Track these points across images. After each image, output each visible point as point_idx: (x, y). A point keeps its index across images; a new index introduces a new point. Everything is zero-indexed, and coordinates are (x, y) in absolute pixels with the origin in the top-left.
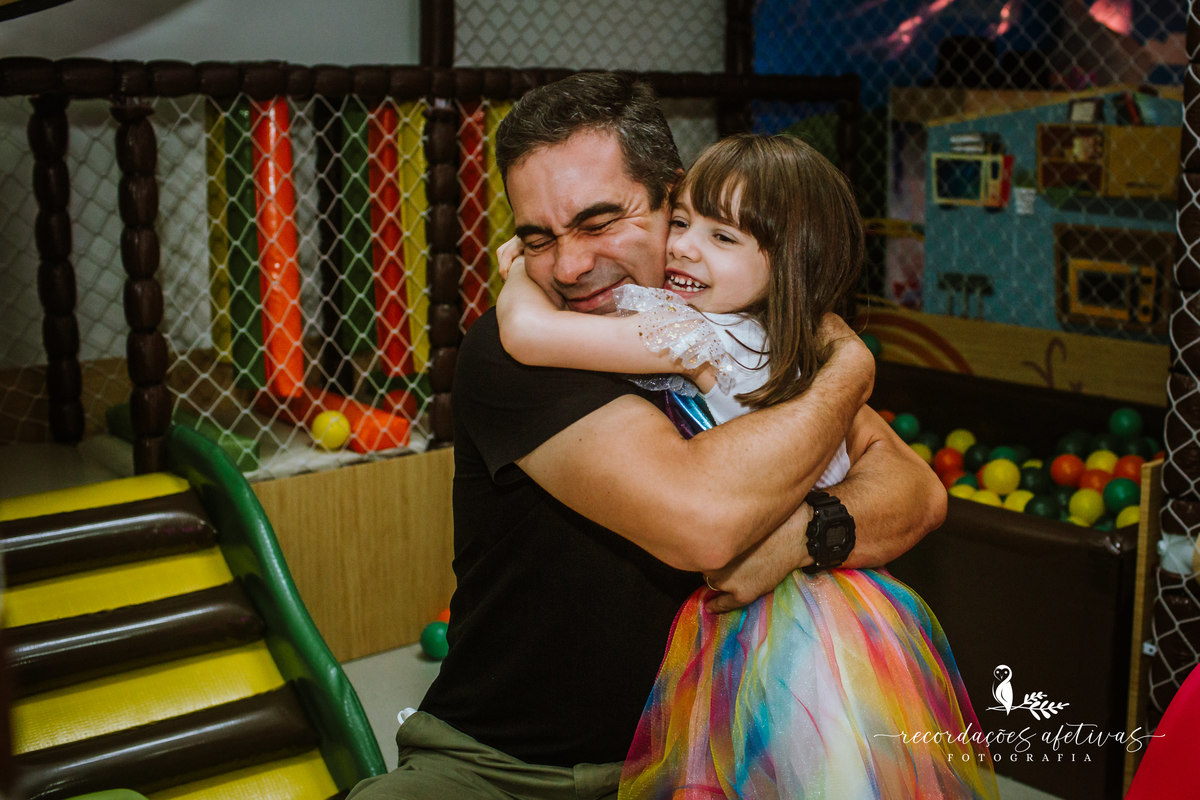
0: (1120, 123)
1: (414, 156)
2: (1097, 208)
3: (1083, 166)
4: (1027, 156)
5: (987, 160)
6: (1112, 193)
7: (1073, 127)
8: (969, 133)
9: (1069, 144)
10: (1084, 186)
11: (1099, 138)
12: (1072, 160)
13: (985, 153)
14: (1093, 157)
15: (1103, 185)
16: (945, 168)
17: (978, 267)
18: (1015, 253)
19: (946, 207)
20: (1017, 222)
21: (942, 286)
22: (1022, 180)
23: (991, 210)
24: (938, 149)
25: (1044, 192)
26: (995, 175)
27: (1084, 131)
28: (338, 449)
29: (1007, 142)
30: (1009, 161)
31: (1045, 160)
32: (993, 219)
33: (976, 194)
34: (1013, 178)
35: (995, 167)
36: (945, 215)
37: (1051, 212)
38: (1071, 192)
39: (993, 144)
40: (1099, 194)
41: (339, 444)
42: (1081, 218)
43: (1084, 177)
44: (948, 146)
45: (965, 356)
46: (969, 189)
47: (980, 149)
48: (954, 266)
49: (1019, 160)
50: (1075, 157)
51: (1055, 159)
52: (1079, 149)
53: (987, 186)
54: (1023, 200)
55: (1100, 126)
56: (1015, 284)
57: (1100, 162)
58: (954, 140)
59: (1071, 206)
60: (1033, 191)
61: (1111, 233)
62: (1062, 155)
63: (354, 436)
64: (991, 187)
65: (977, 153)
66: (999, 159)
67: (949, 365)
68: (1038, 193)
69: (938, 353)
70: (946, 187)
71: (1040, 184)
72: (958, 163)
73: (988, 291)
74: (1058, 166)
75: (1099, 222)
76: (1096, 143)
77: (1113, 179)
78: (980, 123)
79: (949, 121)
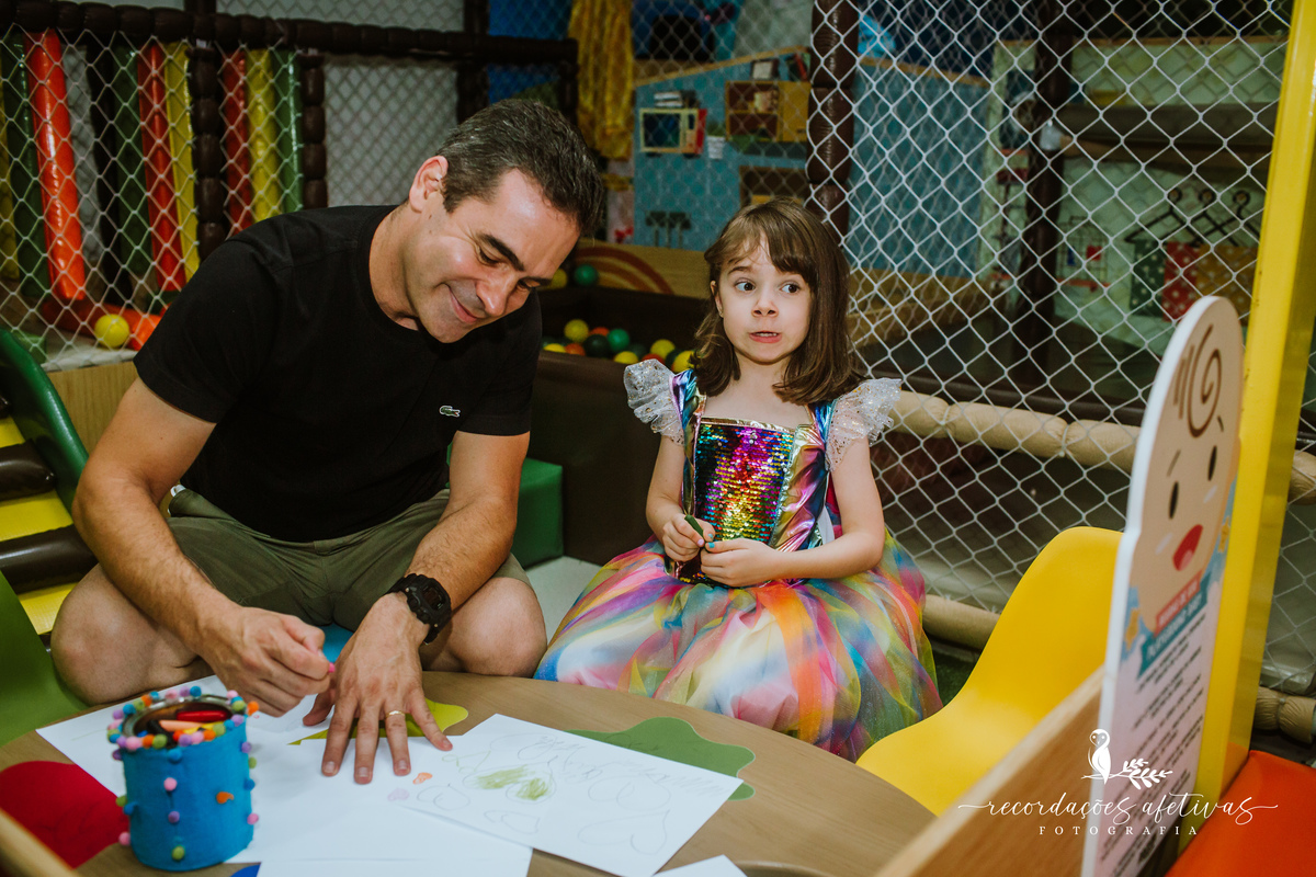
0: (792, 80)
1: (180, 89)
2: (774, 152)
3: (763, 116)
4: (718, 110)
5: (685, 113)
6: (786, 138)
7: (753, 83)
8: (671, 91)
9: (750, 98)
10: (764, 133)
11: (775, 92)
12: (752, 112)
13: (683, 107)
14: (770, 109)
15: (779, 132)
16: (650, 121)
17: (678, 205)
18: (708, 192)
19: (651, 155)
20: (709, 166)
21: (649, 223)
22: (714, 130)
23: (689, 156)
24: (644, 106)
25: (731, 139)
26: (691, 126)
27: (763, 87)
28: (119, 347)
29: (700, 98)
30: (702, 114)
31: (731, 112)
32: (689, 163)
33: (676, 142)
34: (706, 128)
35: (691, 118)
36: (650, 162)
37: (736, 155)
38: (753, 138)
39: (690, 99)
40: (775, 140)
41: (119, 344)
42: (761, 161)
43: (763, 126)
44: (652, 102)
45: (668, 280)
46: (670, 138)
47: (679, 104)
48: (658, 204)
49: (710, 112)
50: (756, 109)
51: (739, 111)
52: (760, 102)
53: (685, 135)
54: (715, 146)
55: (776, 82)
56: (708, 218)
57: (775, 112)
58: (657, 97)
59: (753, 151)
60: (722, 139)
61: (784, 173)
62: (746, 108)
63: (133, 336)
64: (688, 136)
65: (676, 108)
66: (695, 112)
67: (655, 288)
68: (727, 140)
69: (646, 279)
70: (651, 138)
71: (728, 132)
72: (661, 116)
73: (686, 225)
74: (742, 117)
75: (775, 164)
76: (773, 97)
77: (786, 126)
78: (678, 82)
79: (654, 81)
